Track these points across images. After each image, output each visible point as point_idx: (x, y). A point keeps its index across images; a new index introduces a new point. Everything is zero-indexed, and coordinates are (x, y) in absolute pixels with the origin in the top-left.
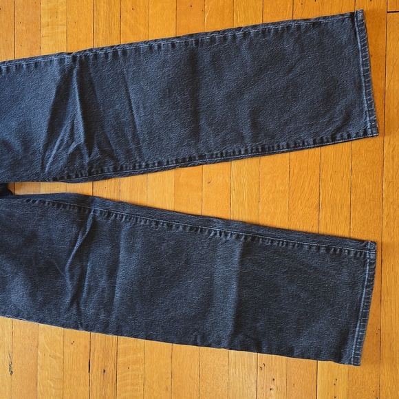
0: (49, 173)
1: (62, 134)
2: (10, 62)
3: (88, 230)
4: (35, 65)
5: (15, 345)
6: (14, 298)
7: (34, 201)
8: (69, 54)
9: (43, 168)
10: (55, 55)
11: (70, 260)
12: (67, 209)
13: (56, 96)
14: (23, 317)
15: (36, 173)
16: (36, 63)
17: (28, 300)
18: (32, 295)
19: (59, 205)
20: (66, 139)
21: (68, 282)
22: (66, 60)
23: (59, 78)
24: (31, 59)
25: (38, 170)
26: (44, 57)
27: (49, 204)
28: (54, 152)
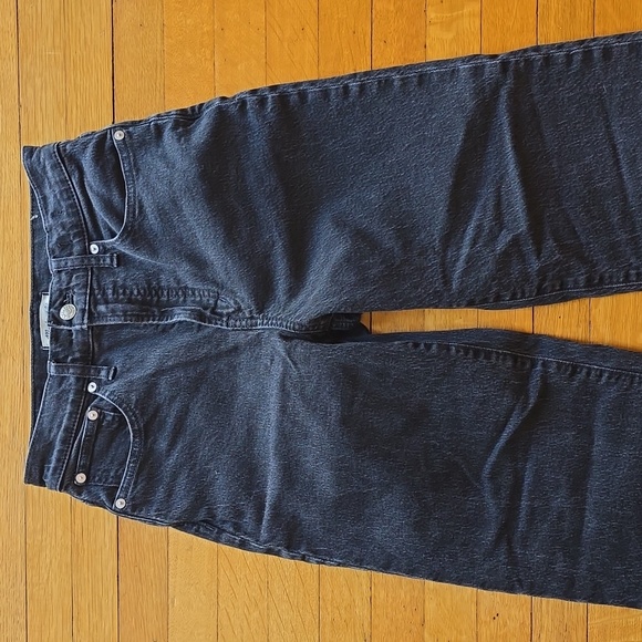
0: (461, 292)
1: (476, 216)
2: (366, 74)
3: (532, 400)
4: (420, 80)
5: (375, 622)
6: (379, 533)
7: (428, 347)
8: (494, 57)
9: (447, 281)
10: (464, 60)
11: (492, 459)
12: (493, 360)
13: (465, 140)
14: (398, 570)
15: (436, 292)
16: (420, 76)
17: (410, 536)
18: (420, 526)
19: (477, 354)
20: (487, 224)
21: (489, 501)
22: (487, 69)
23: (471, 104)
24: (410, 67)
25: (438, 285)
26: (438, 63)
27: (458, 351)
28: (465, 251)
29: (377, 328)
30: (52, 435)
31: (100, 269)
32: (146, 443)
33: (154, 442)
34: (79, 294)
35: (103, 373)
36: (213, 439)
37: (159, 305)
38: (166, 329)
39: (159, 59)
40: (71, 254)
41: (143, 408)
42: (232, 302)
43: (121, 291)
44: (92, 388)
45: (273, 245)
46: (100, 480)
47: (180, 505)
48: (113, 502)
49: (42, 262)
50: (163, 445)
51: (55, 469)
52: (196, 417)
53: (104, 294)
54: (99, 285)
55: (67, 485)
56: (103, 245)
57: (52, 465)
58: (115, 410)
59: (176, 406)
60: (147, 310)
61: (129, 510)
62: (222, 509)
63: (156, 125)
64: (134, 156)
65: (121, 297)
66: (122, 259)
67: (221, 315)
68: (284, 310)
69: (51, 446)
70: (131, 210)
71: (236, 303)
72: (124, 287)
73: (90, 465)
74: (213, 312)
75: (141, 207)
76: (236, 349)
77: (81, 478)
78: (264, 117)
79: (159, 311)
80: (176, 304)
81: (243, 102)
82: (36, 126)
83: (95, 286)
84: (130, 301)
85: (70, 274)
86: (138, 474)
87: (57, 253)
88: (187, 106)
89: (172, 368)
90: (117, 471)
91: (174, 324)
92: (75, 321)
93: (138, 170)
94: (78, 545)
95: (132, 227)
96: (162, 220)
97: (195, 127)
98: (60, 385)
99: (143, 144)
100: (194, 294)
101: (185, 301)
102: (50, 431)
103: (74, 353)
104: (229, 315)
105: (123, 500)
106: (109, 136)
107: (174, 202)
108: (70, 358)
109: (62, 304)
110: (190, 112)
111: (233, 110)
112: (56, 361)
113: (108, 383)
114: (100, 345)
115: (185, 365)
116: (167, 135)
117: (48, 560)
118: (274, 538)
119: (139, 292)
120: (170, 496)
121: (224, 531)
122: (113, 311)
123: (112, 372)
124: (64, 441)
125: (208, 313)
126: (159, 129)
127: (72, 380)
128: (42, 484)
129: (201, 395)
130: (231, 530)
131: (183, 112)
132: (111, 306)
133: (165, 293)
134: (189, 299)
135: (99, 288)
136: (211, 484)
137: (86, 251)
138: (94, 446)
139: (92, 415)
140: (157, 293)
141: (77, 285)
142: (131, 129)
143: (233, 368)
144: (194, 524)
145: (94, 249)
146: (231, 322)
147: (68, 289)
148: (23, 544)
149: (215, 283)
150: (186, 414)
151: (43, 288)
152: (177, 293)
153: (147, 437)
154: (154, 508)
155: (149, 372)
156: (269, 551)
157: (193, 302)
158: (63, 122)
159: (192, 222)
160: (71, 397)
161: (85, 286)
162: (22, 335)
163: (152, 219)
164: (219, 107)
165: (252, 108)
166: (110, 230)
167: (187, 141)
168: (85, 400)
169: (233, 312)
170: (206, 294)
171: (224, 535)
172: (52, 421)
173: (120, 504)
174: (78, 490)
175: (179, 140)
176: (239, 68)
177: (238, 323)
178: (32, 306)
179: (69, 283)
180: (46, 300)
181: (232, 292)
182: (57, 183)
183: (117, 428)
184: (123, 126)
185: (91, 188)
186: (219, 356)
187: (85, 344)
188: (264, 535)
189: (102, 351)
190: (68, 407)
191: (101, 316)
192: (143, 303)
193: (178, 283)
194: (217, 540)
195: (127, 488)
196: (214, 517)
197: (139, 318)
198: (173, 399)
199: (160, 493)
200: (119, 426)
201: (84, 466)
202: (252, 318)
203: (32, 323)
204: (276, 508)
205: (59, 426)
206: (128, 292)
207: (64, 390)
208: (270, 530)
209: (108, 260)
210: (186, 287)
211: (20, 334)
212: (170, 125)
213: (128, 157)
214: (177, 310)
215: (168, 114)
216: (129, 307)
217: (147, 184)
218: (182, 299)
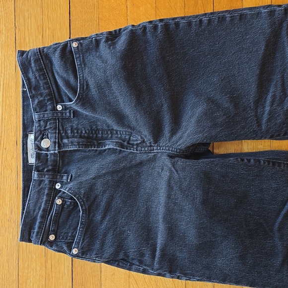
0: (267, 131)
1: (272, 90)
2: (212, 13)
4: (241, 17)
6: (220, 262)
7: (249, 161)
8: (280, 6)
9: (259, 125)
10: (264, 7)
12: (282, 167)
13: (265, 50)
14: (231, 282)
15: (254, 131)
16: (241, 15)
17: (237, 263)
18: (242, 258)
19: (274, 164)
20: (278, 94)
21: (279, 243)
22: (277, 13)
23: (268, 31)
24: (235, 11)
25: (255, 127)
26: (250, 9)
27: (264, 163)
28: (267, 109)
29: (216, 151)
30: (35, 213)
31: (63, 119)
32: (89, 217)
33: (93, 216)
34: (51, 133)
35: (65, 178)
36: (127, 214)
37: (97, 139)
38: (101, 152)
39: (96, 3)
40: (46, 111)
41: (88, 197)
42: (139, 137)
43: (76, 131)
44: (58, 186)
45: (162, 106)
46: (63, 238)
47: (109, 251)
48: (70, 250)
49: (29, 115)
50: (98, 217)
51: (38, 233)
52: (118, 202)
53: (66, 133)
54: (63, 128)
55: (44, 242)
56: (65, 105)
57: (36, 230)
58: (72, 198)
59: (106, 195)
60: (90, 142)
61: (80, 255)
62: (132, 252)
63: (96, 39)
64: (83, 56)
65: (76, 134)
66: (76, 113)
67: (133, 145)
68: (169, 141)
69: (35, 219)
70: (82, 86)
71: (142, 138)
72: (77, 129)
73: (57, 230)
74: (128, 143)
75: (87, 85)
76: (141, 164)
77: (52, 237)
78: (156, 36)
79: (97, 142)
80: (106, 139)
81: (145, 28)
82: (25, 39)
83: (61, 129)
84: (81, 137)
85: (46, 122)
86: (85, 234)
87: (38, 110)
88: (112, 29)
89: (105, 174)
90: (73, 233)
91: (105, 150)
92: (50, 149)
93: (85, 64)
94: (49, 275)
95: (82, 96)
96: (99, 92)
97: (118, 41)
98: (39, 185)
99: (88, 50)
100: (117, 133)
101: (111, 137)
102: (34, 211)
103: (48, 166)
104: (137, 145)
105: (77, 249)
106: (69, 45)
107: (107, 82)
108: (46, 169)
109: (42, 139)
110: (114, 33)
111: (140, 32)
112: (38, 171)
113: (67, 183)
114: (63, 161)
115: (112, 173)
116: (102, 45)
117: (32, 284)
118: (162, 267)
119: (85, 132)
120: (103, 246)
121: (133, 264)
122: (72, 142)
123: (70, 177)
124: (43, 217)
125: (126, 143)
126: (98, 42)
127: (47, 182)
128: (30, 241)
129: (120, 189)
130: (138, 263)
131: (110, 33)
132: (70, 140)
133: (100, 132)
134: (115, 136)
135: (63, 130)
136: (126, 239)
137: (54, 109)
138: (59, 219)
139: (59, 202)
140: (95, 133)
141: (51, 128)
142: (81, 41)
143: (139, 174)
144: (116, 261)
145: (59, 107)
146: (139, 148)
147: (45, 130)
148: (17, 276)
149: (129, 127)
150: (112, 200)
151: (29, 130)
152: (107, 133)
153: (89, 213)
154: (94, 253)
155: (91, 177)
156: (159, 275)
157: (117, 137)
158: (41, 37)
159: (117, 93)
160: (46, 191)
161: (55, 129)
162: (17, 157)
163: (94, 91)
164: (132, 30)
165: (150, 31)
166: (68, 97)
167: (114, 48)
168: (54, 193)
169: (140, 143)
170: (124, 133)
171: (134, 267)
172: (35, 206)
173: (75, 251)
174: (51, 244)
175: (109, 48)
176: (141, 9)
177: (143, 149)
178: (23, 141)
179: (45, 127)
180: (31, 137)
181: (139, 132)
182: (37, 70)
183: (72, 209)
184: (77, 40)
185: (58, 73)
186: (131, 167)
187: (55, 161)
188: (156, 266)
189: (64, 165)
190: (45, 197)
191: (65, 145)
192: (88, 138)
193: (108, 127)
194: (130, 269)
195: (79, 243)
196: (128, 257)
197: (86, 146)
198: (104, 192)
199: (97, 245)
200: (74, 207)
201: (54, 230)
202: (151, 146)
203: (23, 150)
204: (163, 251)
205: (40, 209)
206: (79, 132)
207: (42, 188)
208: (160, 263)
209: (68, 114)
210: (113, 129)
211: (15, 156)
212: (104, 40)
213: (80, 57)
214: (107, 142)
215: (102, 34)
216: (80, 140)
217: (91, 72)
218: (110, 136)
